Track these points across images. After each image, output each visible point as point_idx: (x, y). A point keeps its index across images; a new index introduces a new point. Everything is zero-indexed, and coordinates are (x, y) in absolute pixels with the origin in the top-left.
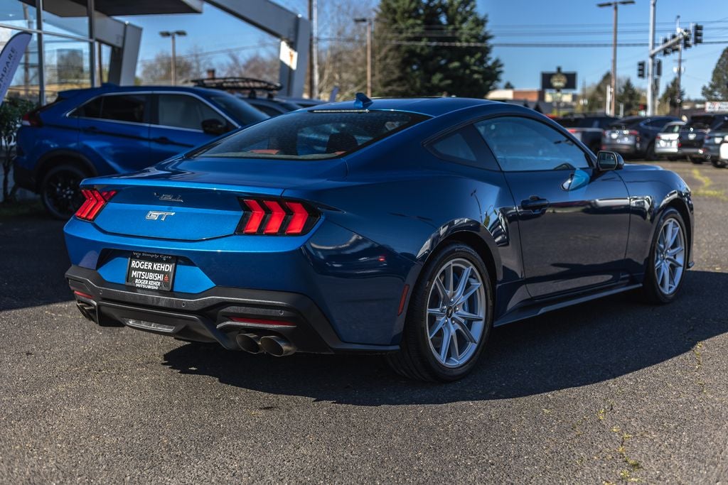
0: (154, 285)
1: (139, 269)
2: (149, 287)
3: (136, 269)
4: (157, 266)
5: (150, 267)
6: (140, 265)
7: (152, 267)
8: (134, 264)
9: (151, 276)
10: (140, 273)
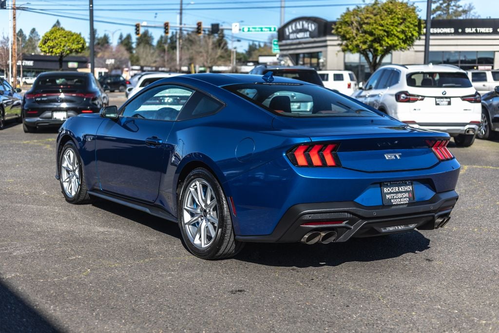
0: (406, 201)
1: (391, 193)
2: (402, 203)
3: (388, 194)
4: (402, 189)
5: (397, 190)
6: (390, 190)
7: (399, 189)
8: (386, 190)
9: (400, 195)
10: (392, 195)
